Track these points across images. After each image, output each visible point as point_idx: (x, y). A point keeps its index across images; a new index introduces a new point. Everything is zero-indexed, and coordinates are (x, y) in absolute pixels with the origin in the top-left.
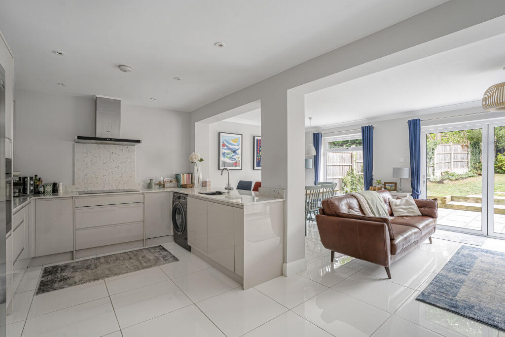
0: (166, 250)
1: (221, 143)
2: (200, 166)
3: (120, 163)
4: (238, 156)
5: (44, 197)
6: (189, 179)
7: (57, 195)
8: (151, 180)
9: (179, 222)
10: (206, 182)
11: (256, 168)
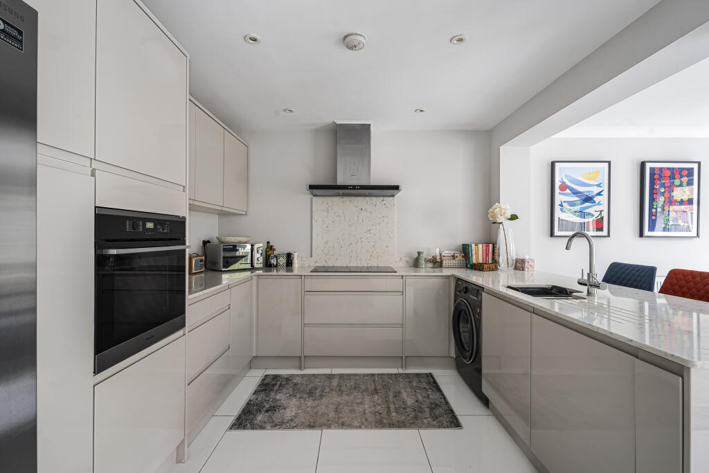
0: (439, 390)
1: (557, 184)
2: (510, 230)
3: (373, 225)
4: (598, 208)
5: (277, 274)
6: (487, 254)
7: (291, 271)
8: (419, 253)
9: (465, 337)
10: (523, 261)
11: (646, 233)
